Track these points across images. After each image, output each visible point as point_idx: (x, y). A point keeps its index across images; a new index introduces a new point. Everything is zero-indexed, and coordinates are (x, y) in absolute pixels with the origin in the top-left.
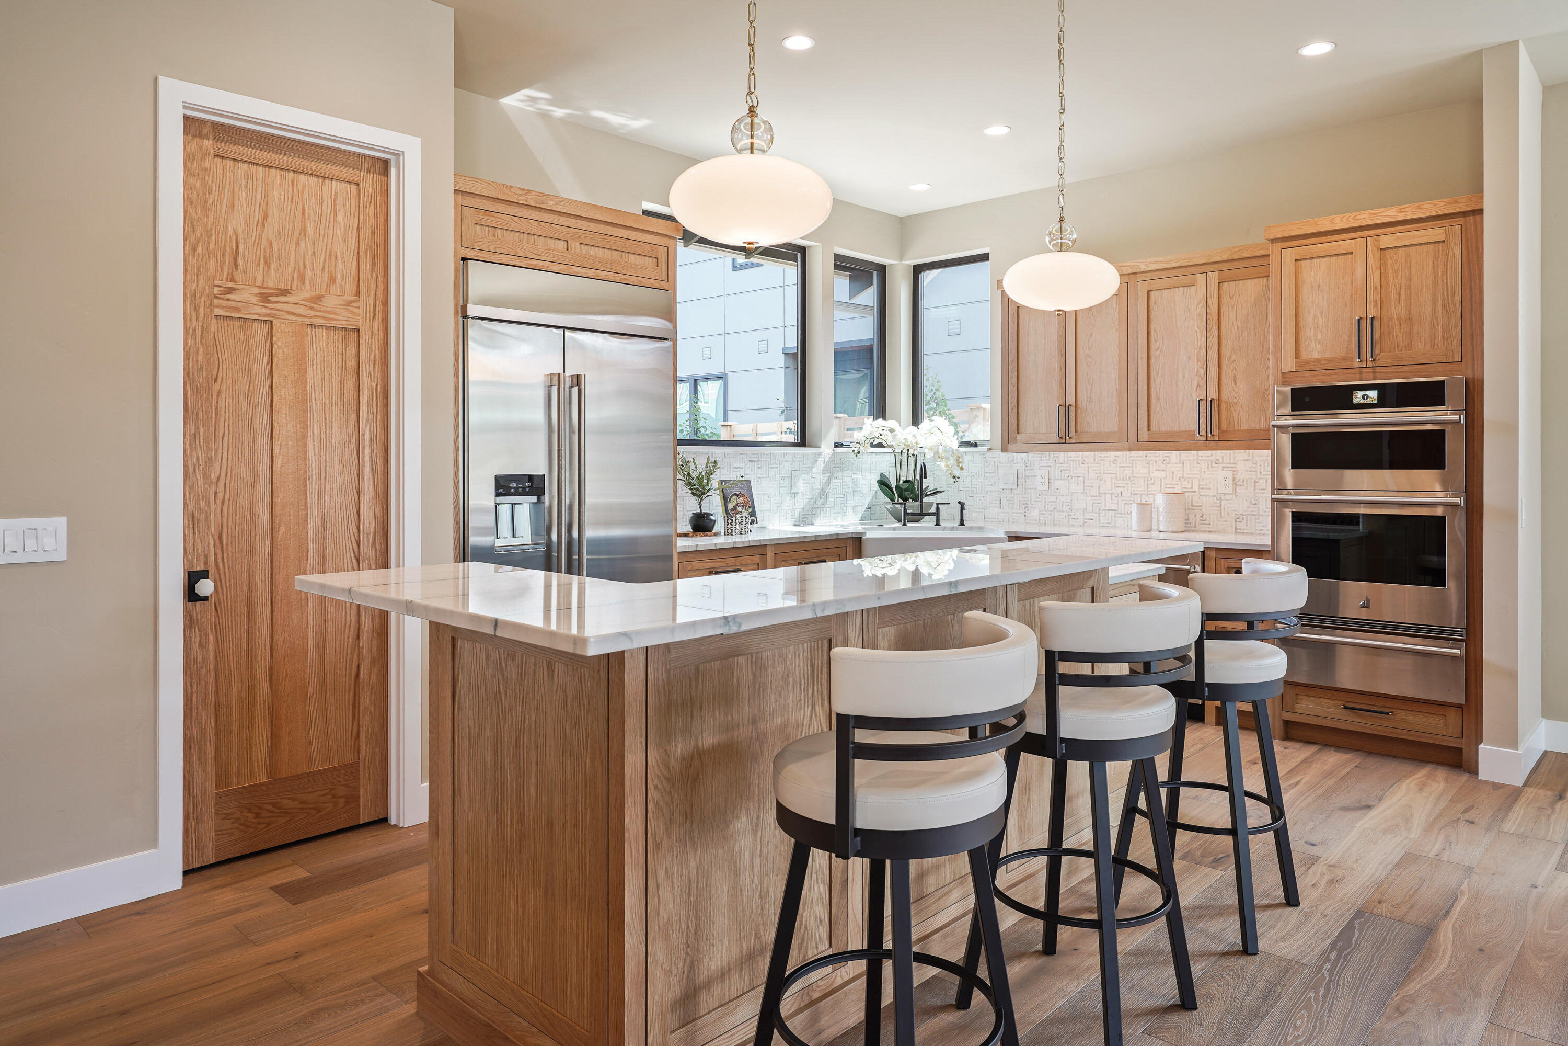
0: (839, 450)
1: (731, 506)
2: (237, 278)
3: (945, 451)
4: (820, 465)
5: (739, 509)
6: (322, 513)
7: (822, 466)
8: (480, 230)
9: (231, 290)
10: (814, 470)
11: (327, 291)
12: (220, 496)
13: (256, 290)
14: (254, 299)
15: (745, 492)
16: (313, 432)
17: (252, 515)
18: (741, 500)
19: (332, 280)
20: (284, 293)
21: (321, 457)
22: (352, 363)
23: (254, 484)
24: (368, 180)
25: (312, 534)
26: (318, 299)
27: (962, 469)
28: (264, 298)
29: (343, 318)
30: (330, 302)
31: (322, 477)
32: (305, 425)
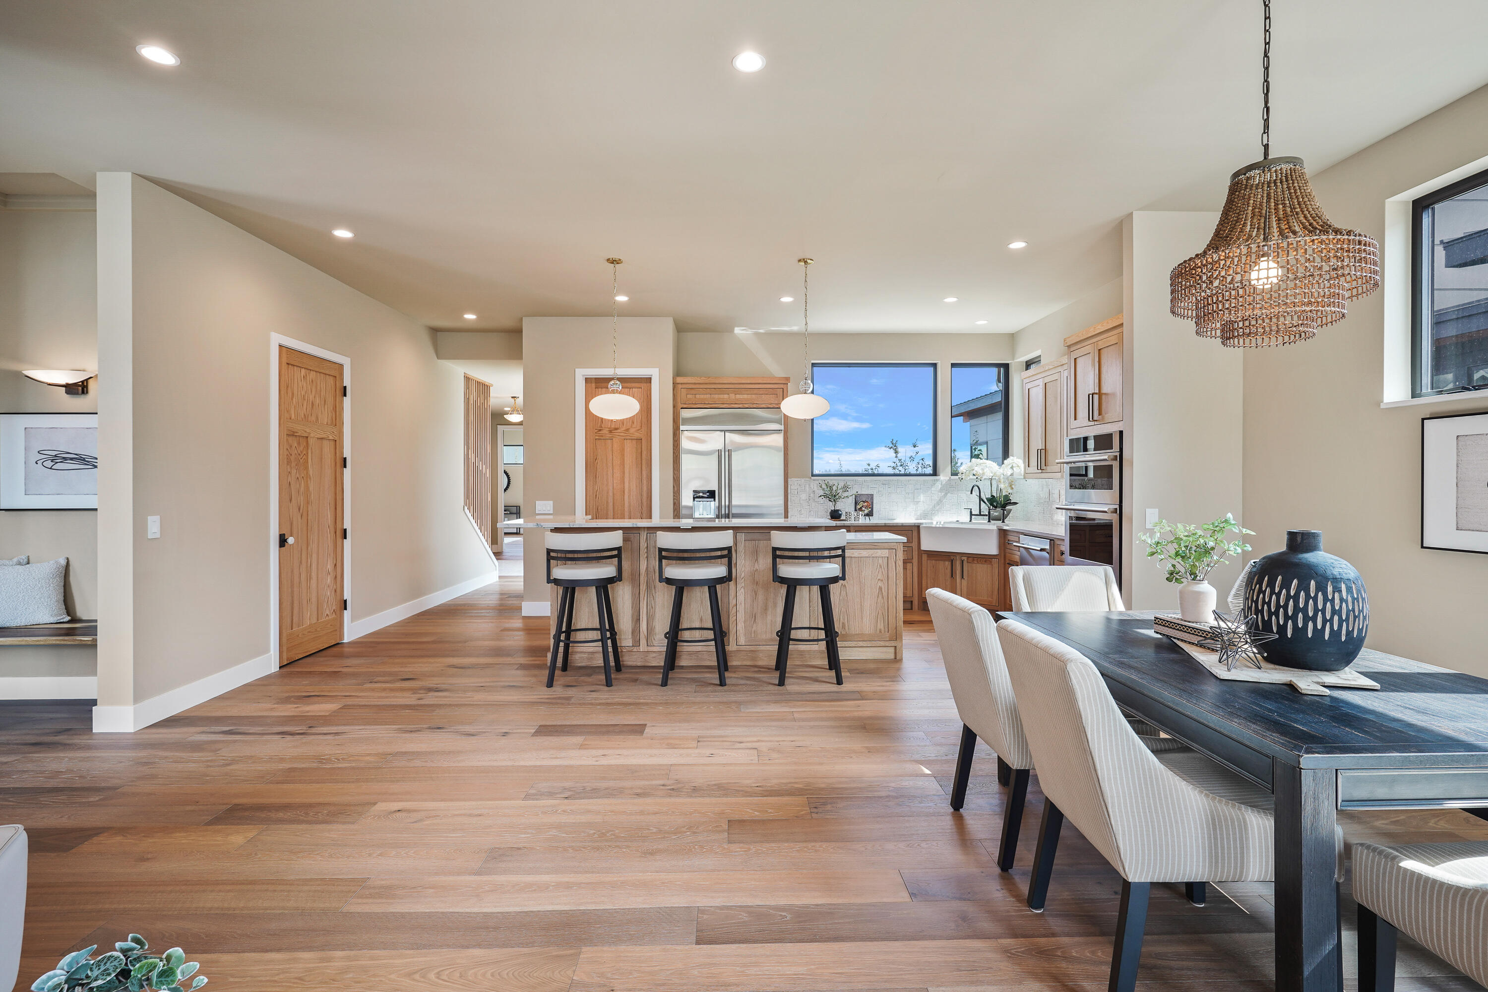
0: (953, 477)
1: (858, 507)
2: (603, 426)
3: (1003, 478)
4: (938, 485)
5: (863, 509)
6: (629, 502)
7: (940, 486)
8: (689, 396)
9: (600, 430)
10: (933, 489)
11: (631, 426)
12: (597, 496)
13: (608, 429)
14: (607, 432)
15: (869, 500)
16: (627, 475)
17: (607, 502)
18: (866, 504)
19: (633, 423)
20: (616, 429)
21: (629, 483)
22: (639, 451)
23: (608, 493)
24: (643, 385)
25: (626, 509)
26: (627, 430)
27: (1012, 488)
28: (610, 432)
29: (637, 435)
30: (632, 431)
31: (630, 490)
32: (624, 473)
